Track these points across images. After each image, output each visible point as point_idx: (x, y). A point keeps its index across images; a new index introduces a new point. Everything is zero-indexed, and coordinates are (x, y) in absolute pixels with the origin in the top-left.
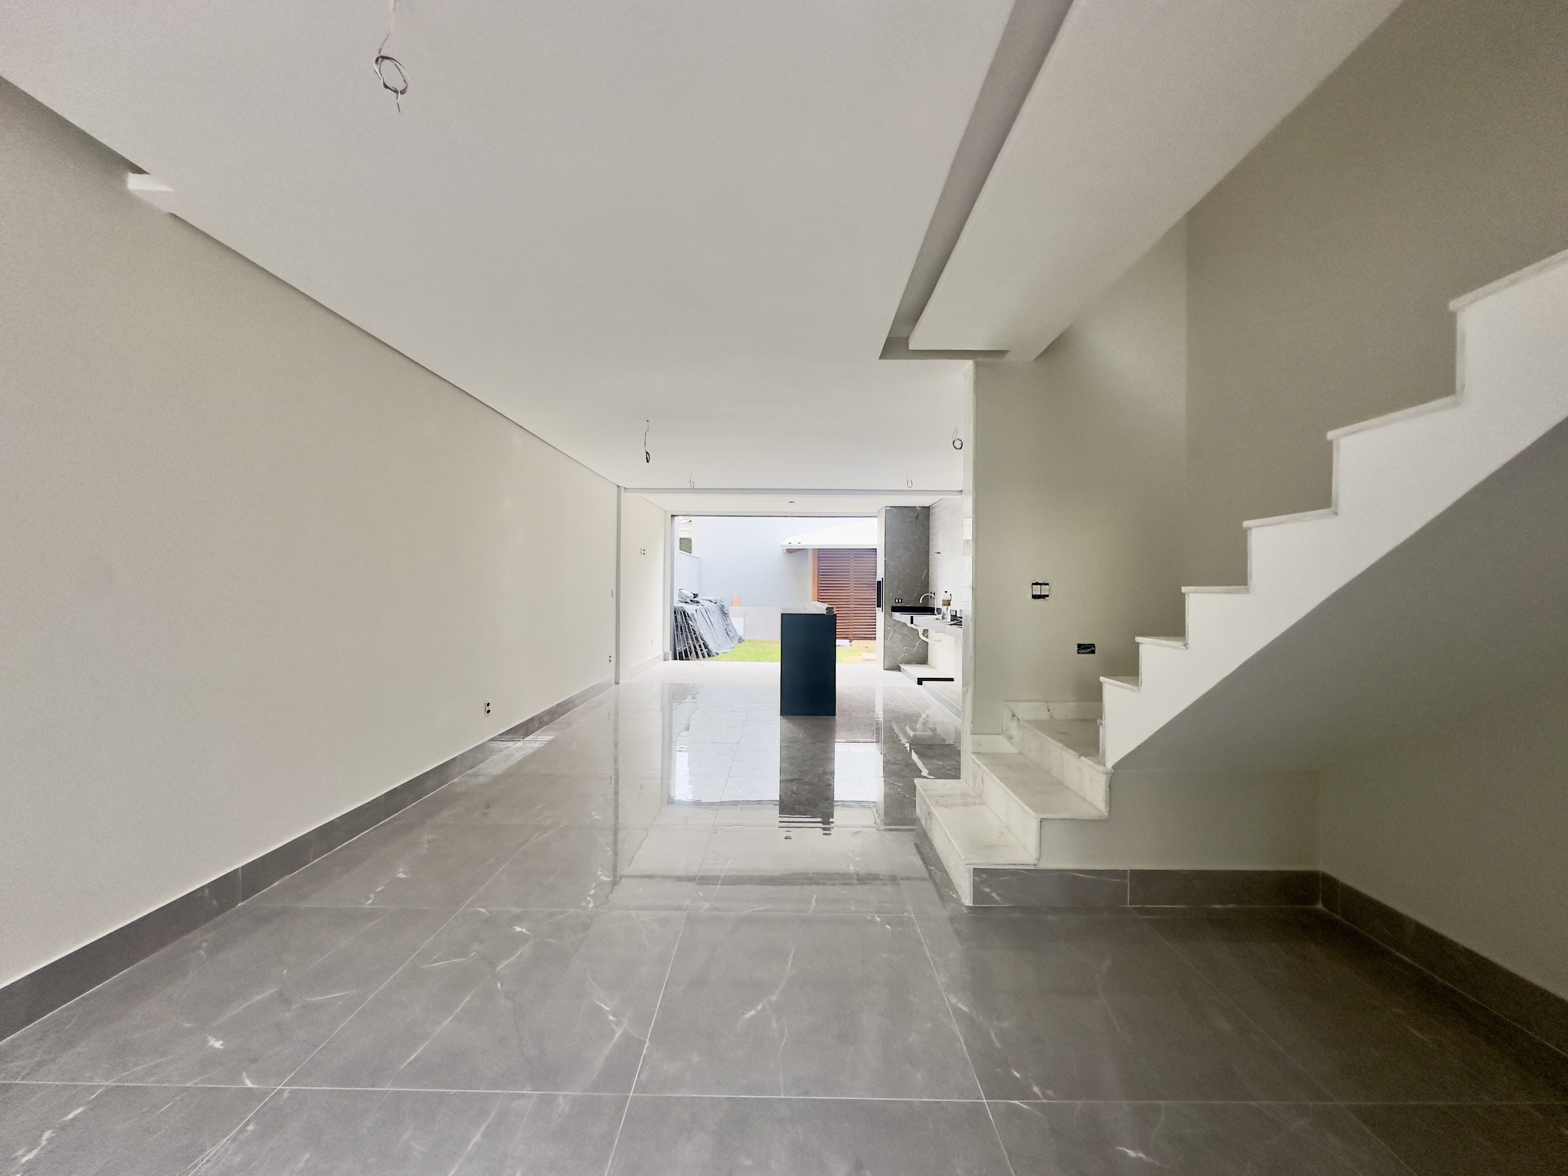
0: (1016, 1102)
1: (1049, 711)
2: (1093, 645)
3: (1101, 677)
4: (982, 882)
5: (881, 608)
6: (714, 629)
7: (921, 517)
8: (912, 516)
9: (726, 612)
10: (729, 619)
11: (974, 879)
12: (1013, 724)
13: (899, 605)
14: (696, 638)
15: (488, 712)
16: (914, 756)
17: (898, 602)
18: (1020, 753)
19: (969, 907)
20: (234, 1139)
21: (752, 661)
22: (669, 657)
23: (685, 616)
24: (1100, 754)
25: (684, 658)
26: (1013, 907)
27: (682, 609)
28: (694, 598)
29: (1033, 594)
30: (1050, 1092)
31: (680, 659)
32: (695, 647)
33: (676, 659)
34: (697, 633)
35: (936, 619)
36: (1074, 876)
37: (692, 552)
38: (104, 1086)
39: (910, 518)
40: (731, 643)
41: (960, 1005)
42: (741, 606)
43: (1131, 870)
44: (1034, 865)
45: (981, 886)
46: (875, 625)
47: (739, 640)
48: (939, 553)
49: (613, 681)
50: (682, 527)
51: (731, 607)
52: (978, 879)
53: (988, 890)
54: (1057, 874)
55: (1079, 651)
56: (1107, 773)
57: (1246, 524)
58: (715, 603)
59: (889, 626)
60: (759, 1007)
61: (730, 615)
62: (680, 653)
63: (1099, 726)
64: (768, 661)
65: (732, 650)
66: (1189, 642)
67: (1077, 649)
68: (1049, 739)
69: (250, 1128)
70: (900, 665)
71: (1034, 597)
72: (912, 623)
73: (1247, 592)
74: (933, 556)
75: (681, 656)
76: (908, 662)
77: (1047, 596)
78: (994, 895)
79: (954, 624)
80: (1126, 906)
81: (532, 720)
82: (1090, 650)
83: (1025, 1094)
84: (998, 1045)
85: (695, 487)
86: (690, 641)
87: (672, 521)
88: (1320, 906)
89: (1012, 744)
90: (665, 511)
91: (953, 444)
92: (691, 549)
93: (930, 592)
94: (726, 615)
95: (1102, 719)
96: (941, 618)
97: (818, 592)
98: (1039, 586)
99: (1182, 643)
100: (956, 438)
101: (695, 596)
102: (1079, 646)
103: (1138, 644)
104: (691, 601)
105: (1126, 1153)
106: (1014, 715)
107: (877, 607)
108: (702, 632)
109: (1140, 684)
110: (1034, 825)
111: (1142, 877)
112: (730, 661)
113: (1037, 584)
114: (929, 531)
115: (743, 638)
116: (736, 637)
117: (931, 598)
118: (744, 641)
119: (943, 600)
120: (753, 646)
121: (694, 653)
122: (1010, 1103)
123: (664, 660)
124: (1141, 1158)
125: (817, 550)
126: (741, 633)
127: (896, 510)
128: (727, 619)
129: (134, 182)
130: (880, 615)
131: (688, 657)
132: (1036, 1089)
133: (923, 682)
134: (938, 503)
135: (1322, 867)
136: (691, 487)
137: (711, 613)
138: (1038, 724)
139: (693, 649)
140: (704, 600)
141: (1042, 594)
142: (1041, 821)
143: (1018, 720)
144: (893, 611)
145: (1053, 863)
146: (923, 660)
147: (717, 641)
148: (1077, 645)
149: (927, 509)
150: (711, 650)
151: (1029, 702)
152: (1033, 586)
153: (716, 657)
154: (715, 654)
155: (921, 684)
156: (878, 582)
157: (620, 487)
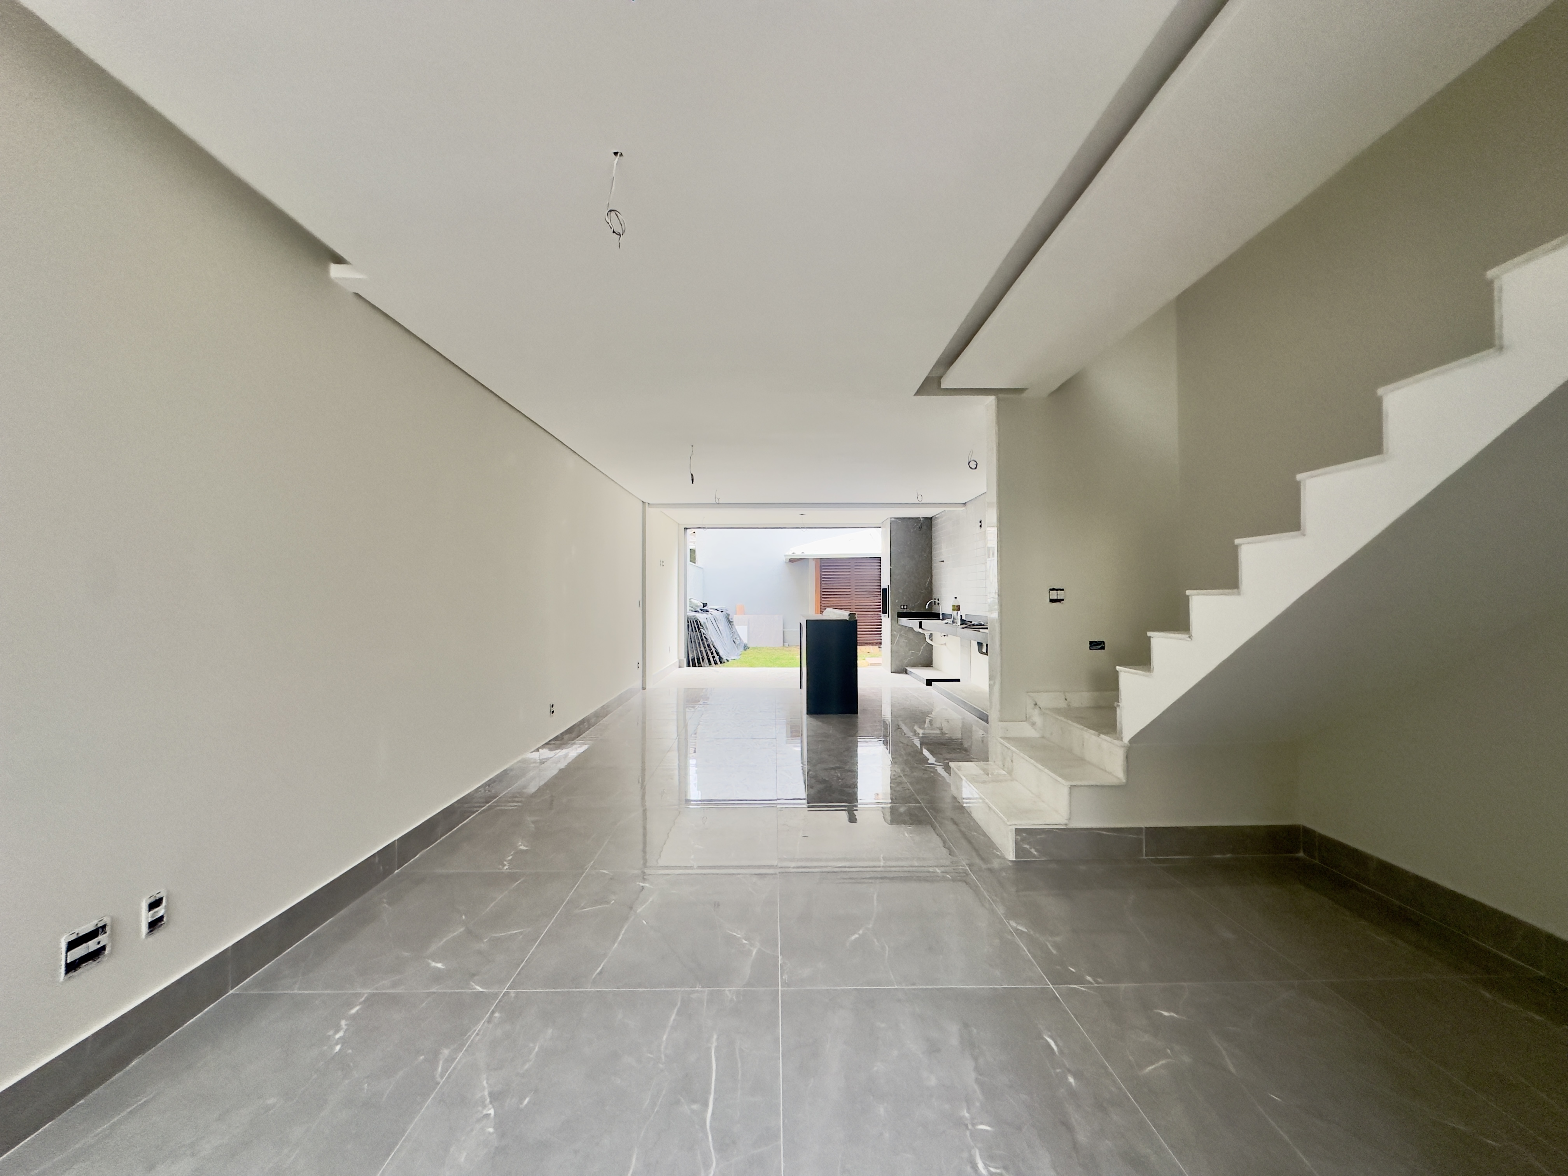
0: (1075, 986)
1: (1066, 699)
2: (1103, 642)
3: (1117, 667)
4: (1023, 840)
5: (887, 614)
6: (723, 637)
7: (924, 527)
8: (915, 526)
9: (731, 621)
10: (735, 627)
11: (1016, 838)
12: (1036, 712)
13: (905, 611)
14: (709, 646)
15: (553, 712)
16: (926, 752)
17: (904, 608)
18: (1043, 737)
19: (1012, 861)
20: (489, 1021)
21: (762, 666)
22: (684, 665)
23: (697, 624)
24: (1118, 732)
25: (697, 665)
26: (1049, 860)
27: (695, 618)
28: (704, 607)
29: (1051, 598)
30: (1100, 980)
31: (693, 666)
32: (708, 656)
33: (690, 666)
34: (709, 640)
35: (946, 623)
36: (1099, 834)
37: (696, 562)
38: (367, 993)
39: (914, 528)
40: (738, 650)
41: (1020, 928)
42: (744, 614)
43: (1146, 827)
44: (1066, 824)
45: (1021, 843)
46: (881, 631)
47: (745, 647)
48: (943, 561)
49: (641, 687)
50: (693, 540)
51: (735, 616)
52: (1019, 838)
53: (1027, 846)
54: (1085, 832)
55: (1091, 648)
56: (1124, 747)
57: (1237, 541)
58: (722, 612)
59: (895, 631)
60: (861, 932)
61: (734, 623)
62: (693, 660)
63: (1116, 708)
64: (778, 667)
65: (740, 656)
66: (1193, 635)
67: (1089, 645)
68: (1070, 722)
69: (497, 1015)
70: (906, 668)
71: (1052, 601)
72: (920, 627)
73: (1239, 594)
74: (936, 564)
75: (694, 662)
76: (914, 665)
77: (1063, 600)
78: (1033, 850)
79: (966, 628)
80: (1142, 858)
81: (582, 722)
82: (1100, 646)
83: (1082, 982)
84: (1054, 952)
85: (720, 502)
86: (702, 649)
87: (685, 532)
88: (1301, 854)
89: (1035, 730)
90: (679, 524)
91: (969, 464)
92: (695, 559)
93: (933, 598)
94: (731, 623)
95: (1119, 702)
96: (951, 623)
97: (821, 599)
98: (1056, 591)
99: (1187, 636)
100: (972, 459)
101: (705, 605)
102: (1091, 643)
103: (1150, 637)
104: (701, 610)
105: (1162, 1014)
106: (1036, 704)
107: (883, 613)
108: (713, 640)
109: (1151, 670)
110: (1065, 791)
111: (1153, 832)
112: (741, 667)
113: (1054, 589)
114: (932, 541)
115: (748, 645)
116: (741, 644)
117: (935, 604)
118: (749, 648)
119: (953, 606)
120: (759, 653)
121: (706, 660)
122: (1070, 987)
123: (679, 667)
124: (1173, 1016)
125: (819, 560)
126: (745, 641)
127: (900, 522)
128: (733, 627)
129: (336, 271)
130: (886, 621)
131: (700, 663)
132: (1089, 978)
133: (933, 682)
134: (940, 514)
135: (1302, 820)
136: (715, 502)
137: (719, 621)
138: (1058, 711)
139: (705, 657)
140: (713, 609)
141: (1058, 598)
142: (1070, 788)
143: (1040, 708)
144: (898, 617)
145: (1083, 822)
146: (928, 663)
147: (726, 649)
148: (1089, 643)
149: (929, 521)
150: (722, 657)
151: (1046, 692)
152: (1051, 591)
153: (727, 663)
154: (726, 661)
155: (931, 685)
156: (883, 589)
157: (645, 503)
